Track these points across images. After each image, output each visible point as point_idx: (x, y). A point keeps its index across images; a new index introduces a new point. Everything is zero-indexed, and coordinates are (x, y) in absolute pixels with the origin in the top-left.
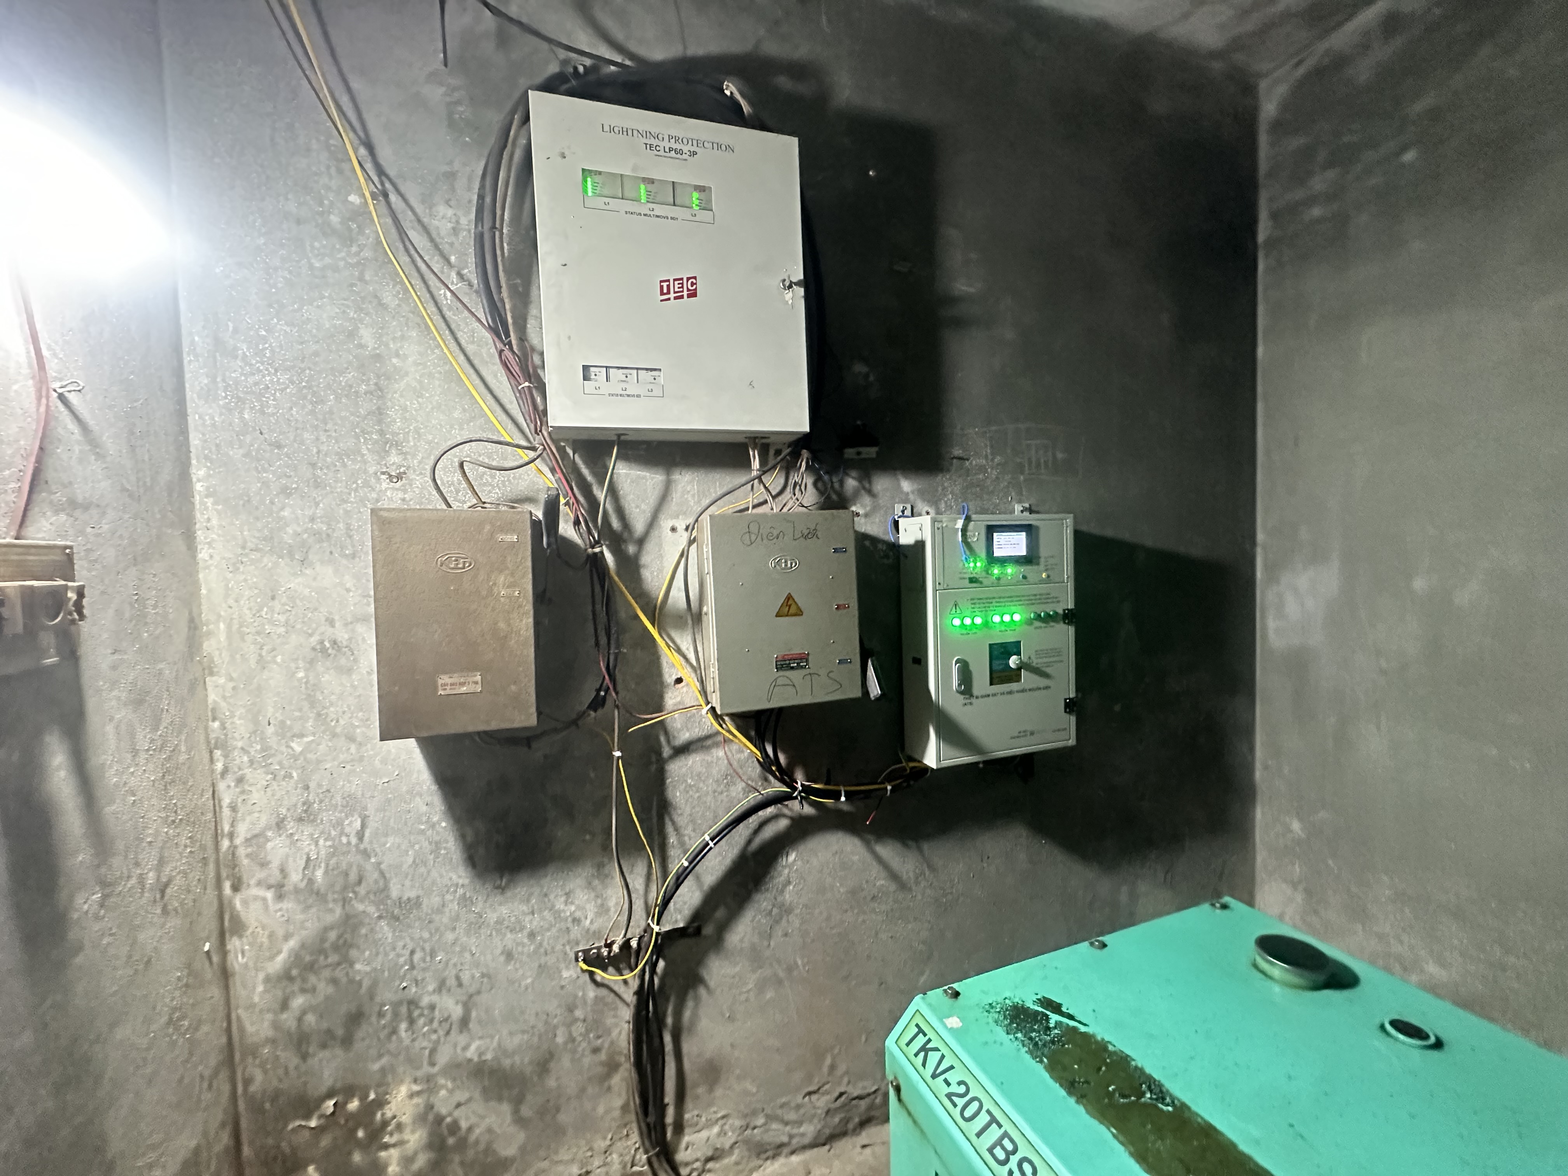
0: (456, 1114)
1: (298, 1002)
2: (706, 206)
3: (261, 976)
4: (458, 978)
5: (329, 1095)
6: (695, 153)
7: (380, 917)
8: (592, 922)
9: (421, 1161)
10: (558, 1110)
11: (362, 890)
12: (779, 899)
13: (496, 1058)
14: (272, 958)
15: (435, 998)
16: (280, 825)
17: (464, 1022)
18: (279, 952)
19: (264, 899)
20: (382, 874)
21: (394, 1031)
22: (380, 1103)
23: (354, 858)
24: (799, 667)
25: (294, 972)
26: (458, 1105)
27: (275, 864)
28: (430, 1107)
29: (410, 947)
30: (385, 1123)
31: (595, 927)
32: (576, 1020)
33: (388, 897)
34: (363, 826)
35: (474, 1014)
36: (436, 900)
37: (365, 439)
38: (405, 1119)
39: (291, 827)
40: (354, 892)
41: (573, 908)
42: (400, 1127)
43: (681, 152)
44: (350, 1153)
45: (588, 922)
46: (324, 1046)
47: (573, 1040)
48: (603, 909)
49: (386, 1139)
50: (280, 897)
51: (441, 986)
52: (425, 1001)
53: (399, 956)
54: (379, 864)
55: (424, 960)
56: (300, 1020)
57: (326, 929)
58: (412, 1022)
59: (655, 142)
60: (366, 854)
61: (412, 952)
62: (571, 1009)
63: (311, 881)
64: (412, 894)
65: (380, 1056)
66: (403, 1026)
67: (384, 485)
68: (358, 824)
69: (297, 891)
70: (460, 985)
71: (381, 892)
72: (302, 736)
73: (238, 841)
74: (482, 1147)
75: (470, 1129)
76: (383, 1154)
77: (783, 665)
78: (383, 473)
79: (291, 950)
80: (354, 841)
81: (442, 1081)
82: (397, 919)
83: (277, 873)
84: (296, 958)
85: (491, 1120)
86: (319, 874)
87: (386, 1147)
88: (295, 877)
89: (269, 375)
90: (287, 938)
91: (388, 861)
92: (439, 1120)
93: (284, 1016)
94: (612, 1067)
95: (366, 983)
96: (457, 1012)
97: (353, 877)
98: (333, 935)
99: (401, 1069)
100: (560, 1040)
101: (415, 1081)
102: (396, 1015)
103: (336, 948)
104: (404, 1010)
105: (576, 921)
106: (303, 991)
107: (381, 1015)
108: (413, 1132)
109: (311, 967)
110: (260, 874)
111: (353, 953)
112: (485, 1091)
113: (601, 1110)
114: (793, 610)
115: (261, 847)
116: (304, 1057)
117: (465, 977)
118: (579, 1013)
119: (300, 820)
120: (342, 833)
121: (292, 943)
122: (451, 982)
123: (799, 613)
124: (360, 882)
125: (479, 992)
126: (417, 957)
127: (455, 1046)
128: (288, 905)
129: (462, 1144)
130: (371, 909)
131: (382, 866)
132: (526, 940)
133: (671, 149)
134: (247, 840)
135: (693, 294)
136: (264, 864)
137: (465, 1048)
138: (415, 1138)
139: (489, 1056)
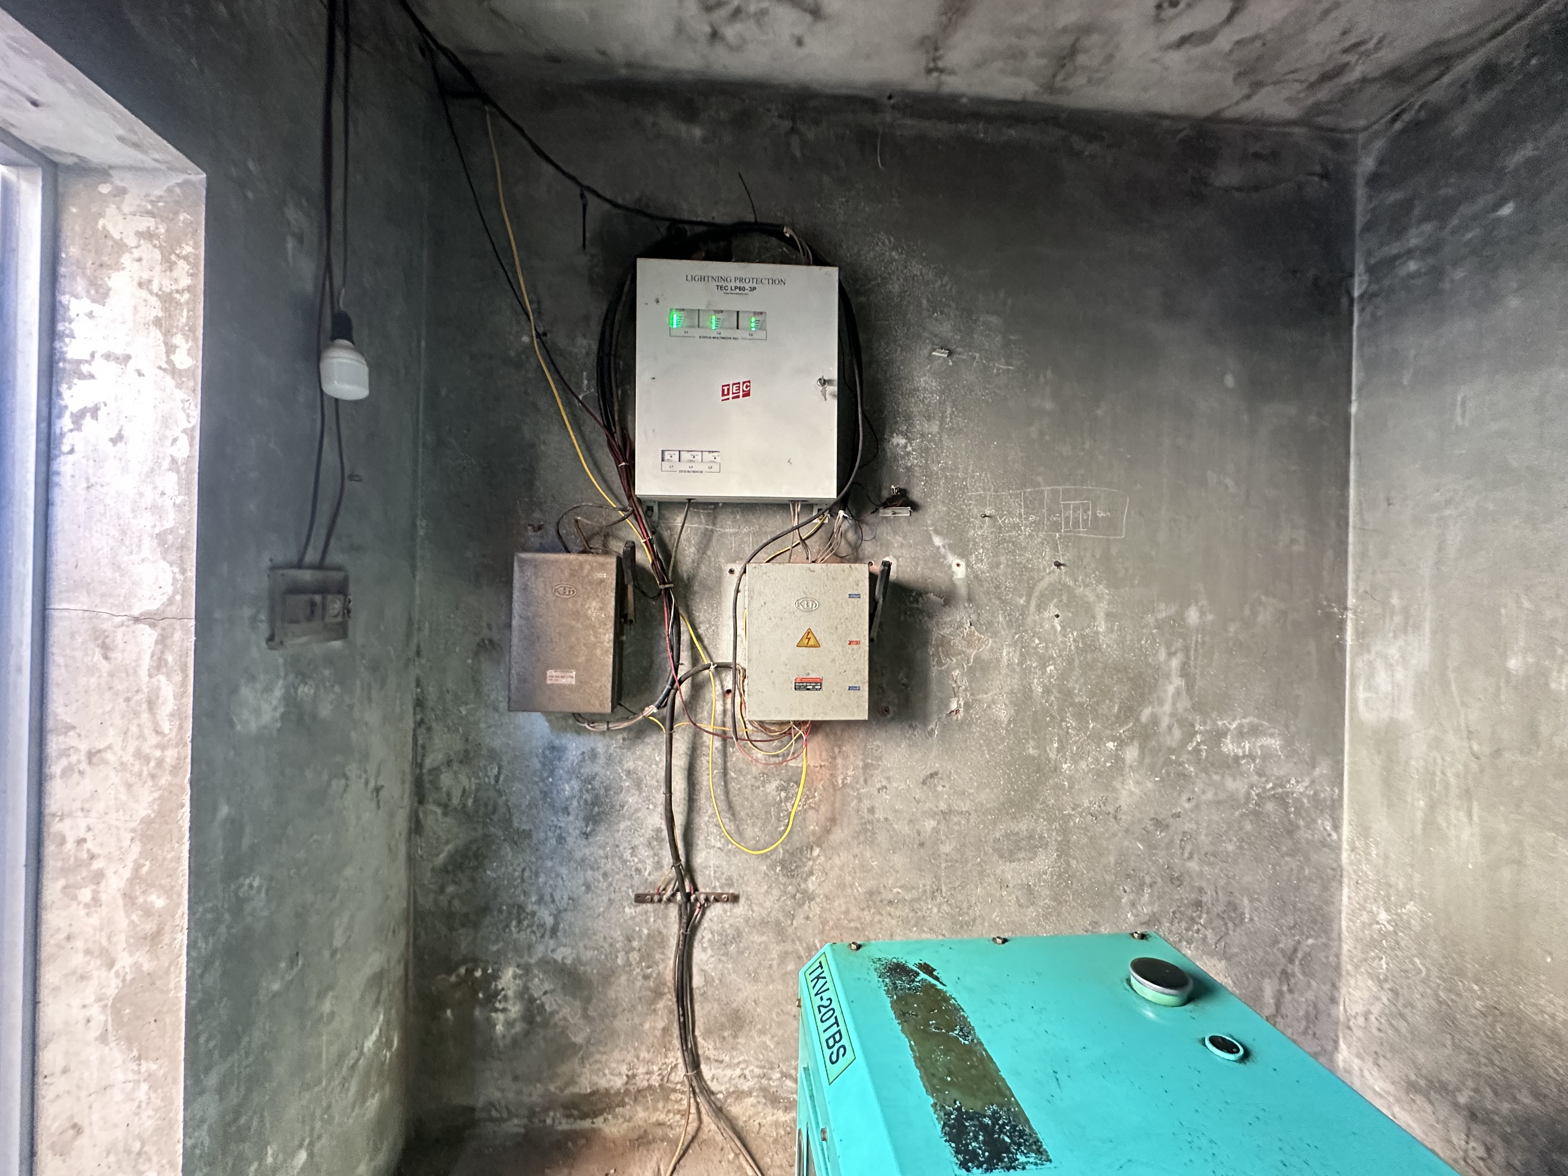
0: (544, 999)
1: (450, 889)
2: (761, 326)
3: (430, 866)
4: (552, 896)
5: (464, 962)
6: (754, 289)
7: (505, 840)
8: (649, 874)
9: (519, 1027)
10: (614, 1016)
11: (495, 818)
13: (573, 964)
14: (437, 855)
15: (535, 907)
16: (449, 763)
17: (554, 931)
18: (442, 851)
19: (435, 813)
20: (509, 809)
21: (508, 926)
22: (496, 977)
23: (493, 794)
24: (814, 689)
25: (450, 868)
26: (545, 993)
27: (445, 790)
28: (526, 988)
29: (523, 865)
30: (497, 993)
31: (650, 879)
32: (633, 949)
33: (511, 826)
34: (499, 773)
35: (561, 926)
36: (542, 835)
37: (520, 501)
38: (510, 993)
39: (455, 766)
40: (491, 819)
41: (636, 860)
42: (505, 998)
43: (744, 289)
44: (473, 1008)
45: (646, 874)
46: (463, 925)
47: (630, 965)
48: (658, 866)
49: (498, 1005)
50: (445, 814)
51: (540, 901)
52: (530, 908)
53: (515, 870)
54: (507, 801)
55: (530, 877)
56: (450, 902)
57: (471, 842)
58: (520, 922)
59: (724, 284)
60: (500, 793)
61: (524, 870)
62: (629, 939)
63: (465, 806)
64: (526, 827)
65: (496, 941)
66: (514, 923)
67: (530, 534)
68: (496, 771)
69: (456, 811)
70: (553, 901)
71: (507, 822)
72: (467, 704)
73: (425, 771)
74: (559, 1030)
75: (552, 1014)
76: (493, 1015)
77: (802, 685)
78: (530, 525)
79: (449, 851)
80: (493, 782)
81: (536, 971)
82: (516, 843)
83: (444, 795)
84: (451, 857)
85: (566, 1011)
86: (470, 802)
87: (496, 1010)
88: (455, 801)
89: (466, 460)
90: (447, 842)
91: (513, 800)
92: (532, 1000)
93: (441, 897)
94: (658, 994)
95: (493, 886)
96: (549, 921)
97: (490, 808)
98: (474, 847)
99: (510, 955)
100: (620, 961)
101: (518, 966)
102: (510, 913)
103: (476, 856)
104: (515, 911)
105: (638, 871)
106: (454, 882)
107: (500, 911)
108: (514, 1004)
109: (460, 867)
111: (486, 861)
112: (564, 987)
113: (647, 1026)
114: (812, 642)
115: (437, 776)
116: (451, 929)
117: (557, 897)
118: (635, 944)
119: (461, 762)
120: (486, 775)
121: (450, 847)
122: (547, 898)
123: (817, 645)
124: (494, 813)
125: (566, 910)
126: (526, 874)
127: (547, 947)
128: (448, 820)
129: (546, 1024)
130: (500, 833)
131: (510, 804)
132: (601, 878)
133: (736, 288)
134: (430, 771)
135: (747, 394)
136: (438, 789)
137: (553, 951)
138: (515, 1009)
139: (568, 961)
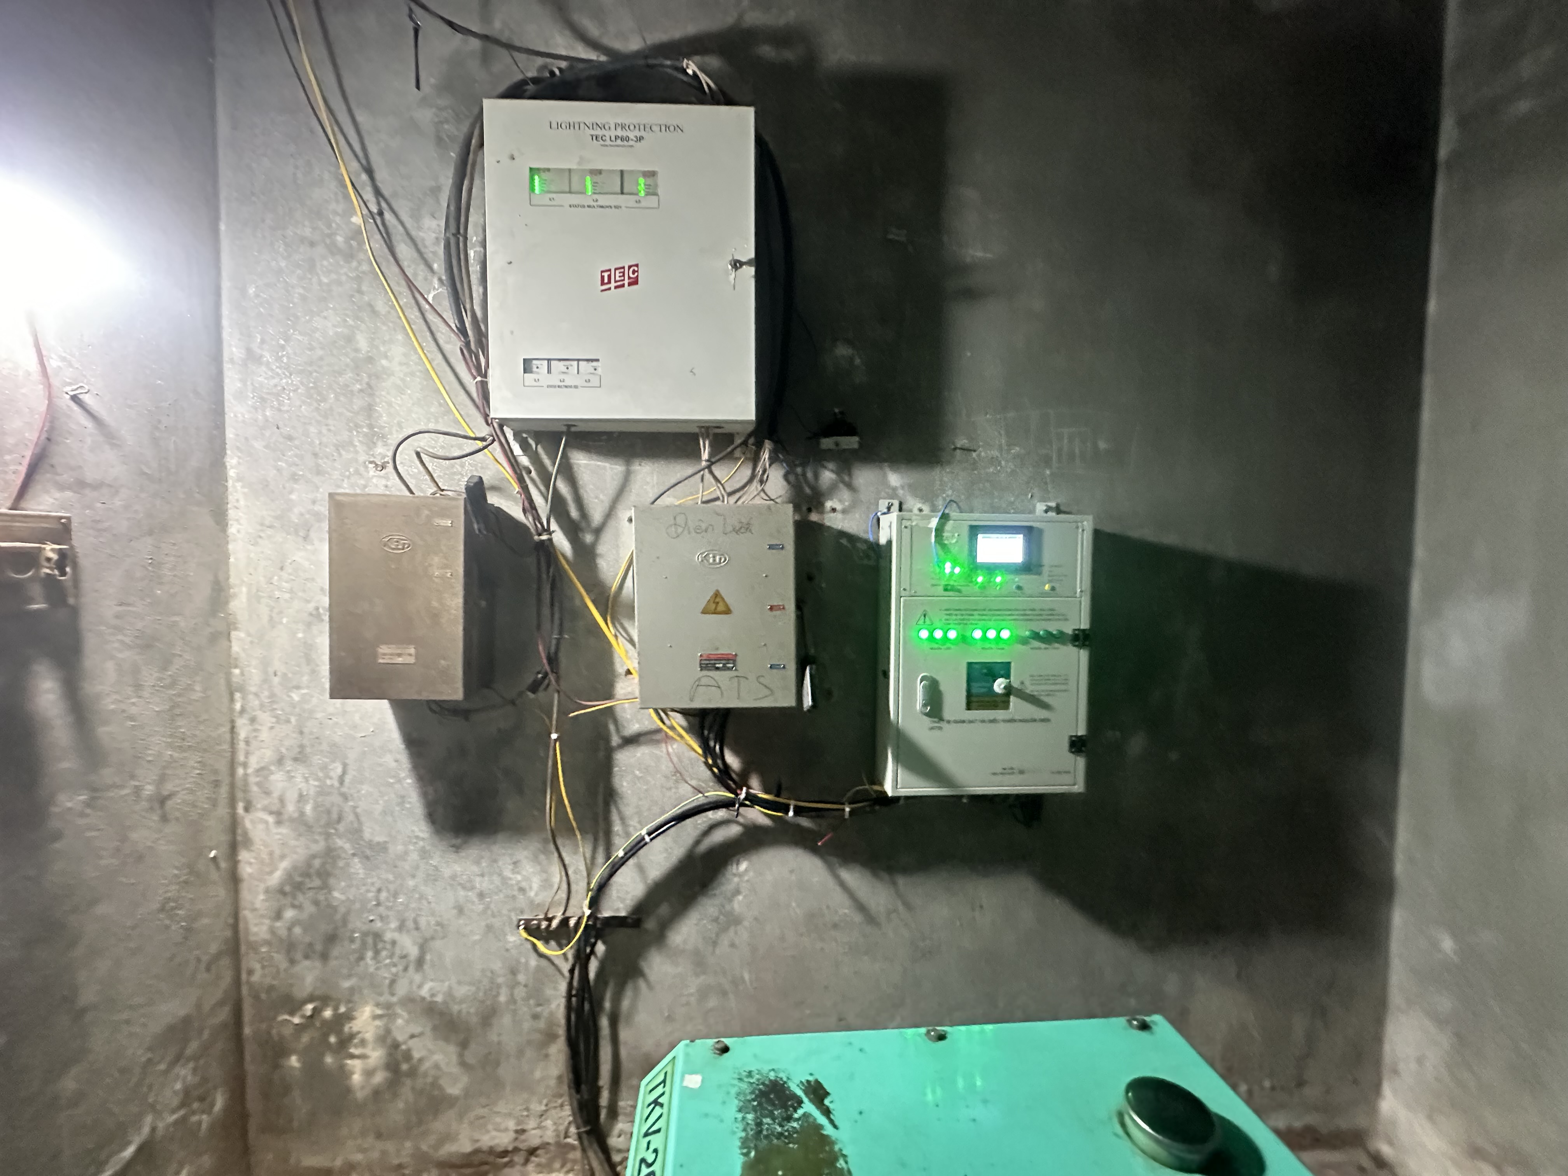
0: (412, 1043)
1: (289, 914)
2: (652, 192)
3: (262, 886)
4: (416, 922)
5: (310, 999)
6: (641, 139)
7: (354, 855)
8: (536, 895)
9: (379, 1078)
10: (498, 1064)
11: (341, 827)
12: (728, 907)
13: (445, 1002)
14: (271, 873)
15: (396, 936)
16: (280, 761)
17: (420, 963)
18: (277, 869)
19: (266, 822)
20: (357, 816)
21: (361, 958)
22: (349, 1017)
23: (336, 799)
24: (725, 669)
25: (287, 889)
26: (412, 1036)
27: (276, 795)
28: (388, 1031)
29: (377, 885)
30: (352, 1036)
31: (538, 900)
32: (519, 983)
33: (361, 838)
34: (344, 772)
35: (428, 957)
36: (400, 848)
37: (358, 432)
38: (369, 1036)
39: (289, 765)
40: (336, 829)
41: (519, 877)
42: (363, 1043)
43: (627, 139)
44: (322, 1055)
45: (532, 894)
46: (307, 957)
47: (515, 1002)
48: (546, 884)
49: (352, 1050)
50: (279, 823)
51: (401, 928)
52: (388, 936)
53: (368, 891)
54: (355, 807)
55: (388, 899)
56: (290, 929)
57: (314, 857)
58: (377, 952)
59: (599, 132)
60: (345, 797)
61: (379, 890)
62: (514, 972)
63: (302, 814)
64: (379, 839)
65: (349, 976)
66: (369, 954)
67: (372, 473)
68: (339, 770)
69: (292, 820)
70: (417, 929)
71: (356, 833)
72: (298, 687)
73: (250, 771)
74: (429, 1080)
75: (421, 1060)
76: (349, 1062)
77: (709, 664)
78: (371, 462)
79: (285, 869)
80: (336, 784)
81: (399, 1010)
82: (367, 858)
83: (276, 801)
84: (289, 877)
85: (438, 1057)
86: (308, 809)
87: (353, 1057)
88: (291, 808)
89: (285, 378)
90: (283, 857)
91: (362, 806)
92: (396, 1046)
93: (278, 924)
94: (551, 1037)
95: (342, 910)
96: (414, 952)
97: (335, 816)
98: (317, 863)
99: (365, 992)
100: (502, 999)
101: (378, 1005)
102: (364, 944)
103: (319, 874)
104: (370, 940)
105: (522, 890)
106: (294, 906)
107: (352, 940)
108: (374, 1049)
109: (298, 887)
110: (266, 802)
111: (332, 881)
112: (435, 1028)
113: (538, 1074)
114: (721, 607)
115: (266, 778)
116: (292, 962)
117: (423, 922)
118: (521, 978)
119: (296, 760)
120: (327, 776)
121: (285, 865)
122: (410, 924)
123: (728, 611)
124: (339, 821)
125: (433, 938)
126: (384, 895)
127: (411, 983)
128: (284, 830)
129: (413, 1073)
130: (347, 846)
131: (358, 810)
132: (476, 900)
133: (616, 138)
134: (258, 771)
135: (634, 282)
136: (267, 793)
137: (420, 986)
138: (376, 1055)
139: (439, 999)
